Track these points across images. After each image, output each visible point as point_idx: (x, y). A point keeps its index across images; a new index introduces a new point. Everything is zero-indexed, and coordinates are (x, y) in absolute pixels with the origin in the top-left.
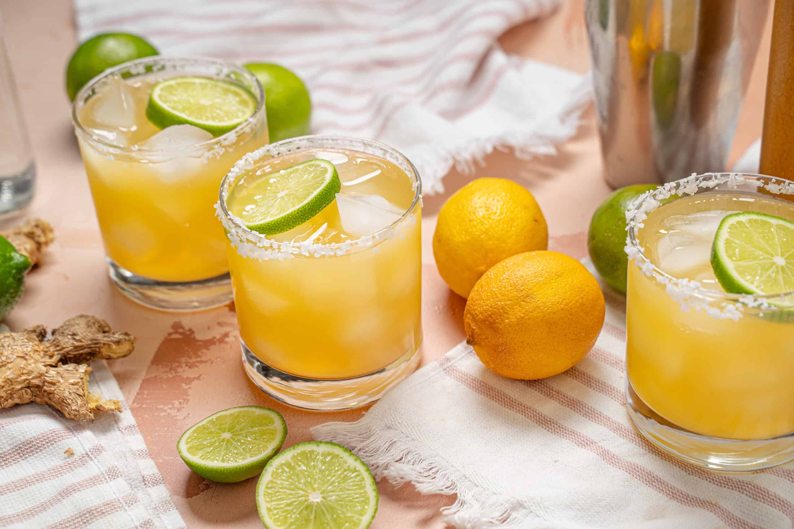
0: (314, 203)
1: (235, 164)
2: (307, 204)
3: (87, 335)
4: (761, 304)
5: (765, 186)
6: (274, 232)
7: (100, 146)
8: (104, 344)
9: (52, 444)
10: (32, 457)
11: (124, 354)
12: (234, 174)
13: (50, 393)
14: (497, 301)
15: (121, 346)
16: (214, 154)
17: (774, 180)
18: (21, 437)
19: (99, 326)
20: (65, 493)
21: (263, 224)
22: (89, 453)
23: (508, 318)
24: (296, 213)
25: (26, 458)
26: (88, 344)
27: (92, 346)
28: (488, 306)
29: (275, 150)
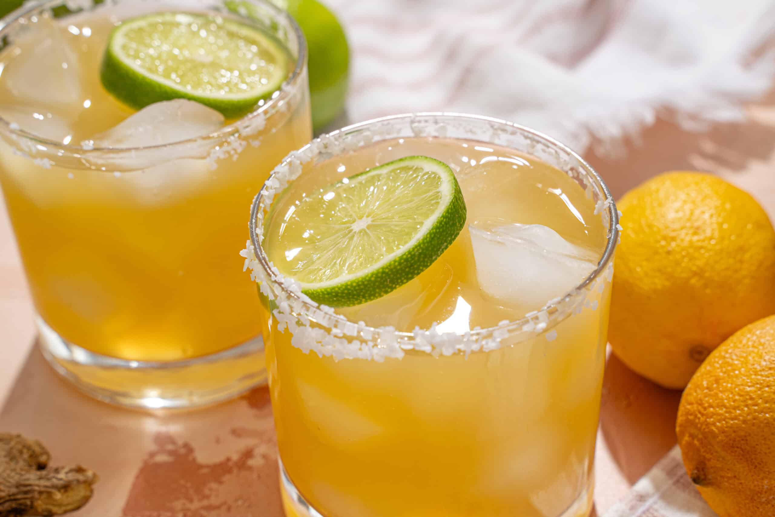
0: (427, 242)
1: (272, 172)
2: (416, 247)
3: (9, 476)
6: (357, 299)
7: (25, 143)
8: (41, 493)
11: (76, 505)
12: (272, 192)
14: (755, 411)
15: (70, 493)
16: (228, 152)
19: (31, 456)
21: (337, 287)
24: (397, 264)
26: (11, 493)
27: (19, 496)
28: (739, 420)
29: (337, 143)
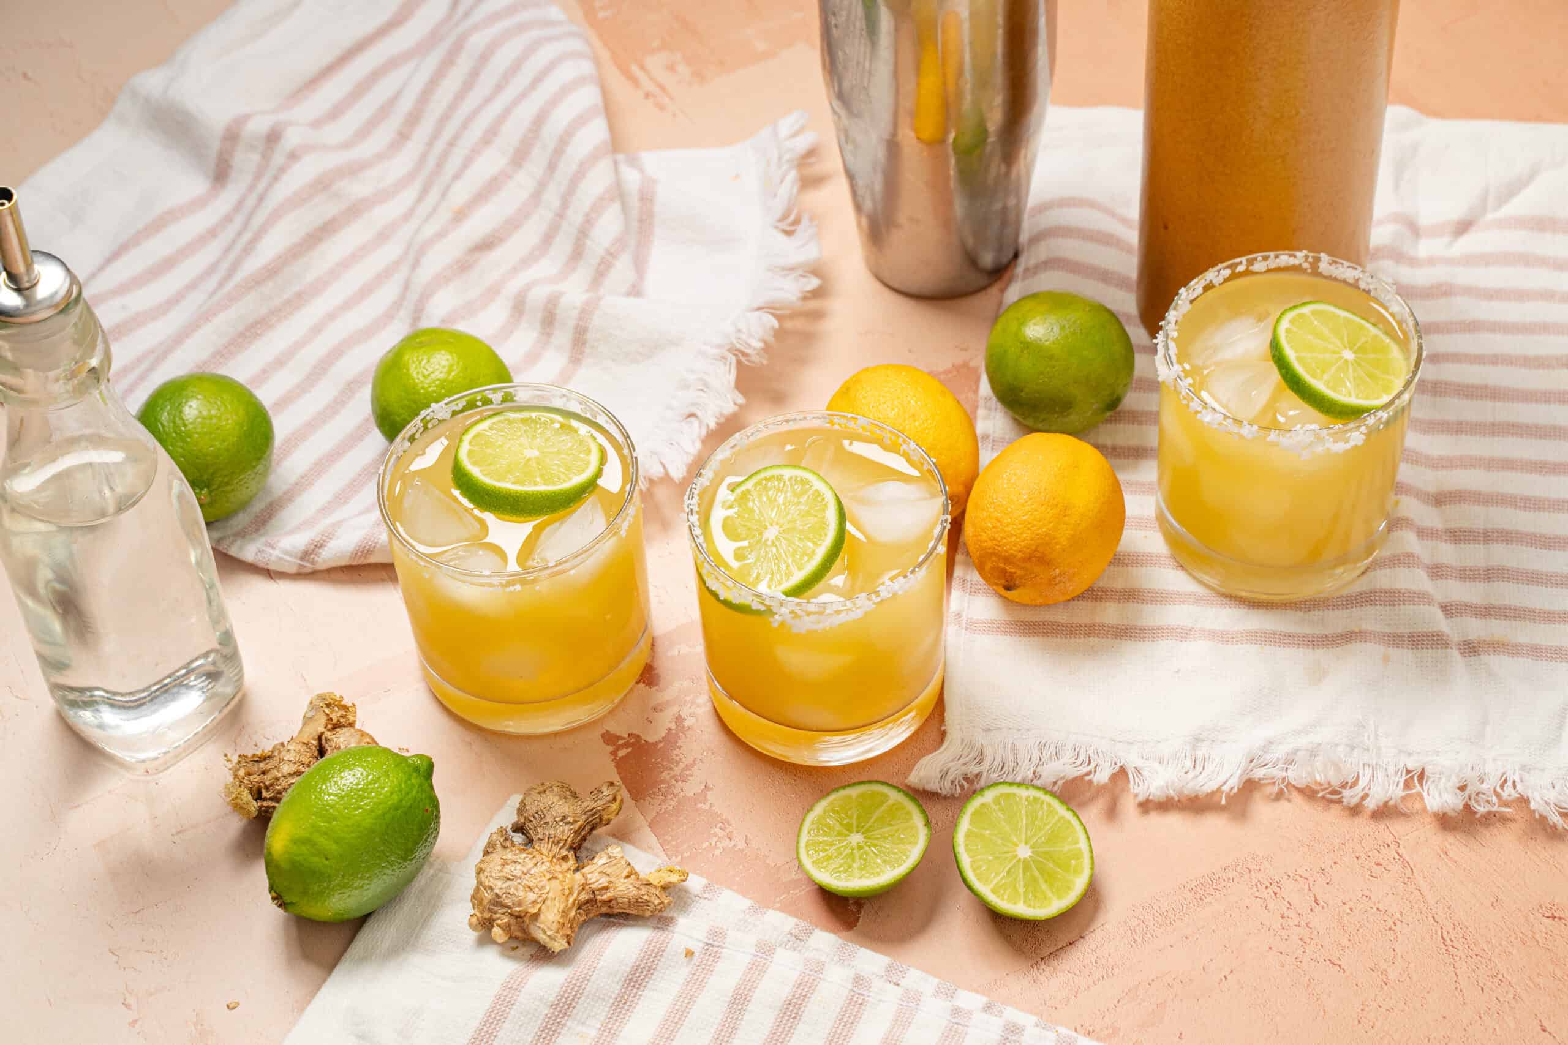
3: (574, 810)
4: (1382, 417)
5: (1251, 268)
8: (603, 810)
9: (661, 956)
10: (651, 982)
13: (610, 901)
14: (1035, 530)
15: (617, 802)
17: (1260, 258)
18: (623, 967)
20: (739, 1001)
22: (711, 942)
23: (1057, 544)
25: (645, 987)
26: (584, 820)
27: (590, 819)
28: (1027, 540)
